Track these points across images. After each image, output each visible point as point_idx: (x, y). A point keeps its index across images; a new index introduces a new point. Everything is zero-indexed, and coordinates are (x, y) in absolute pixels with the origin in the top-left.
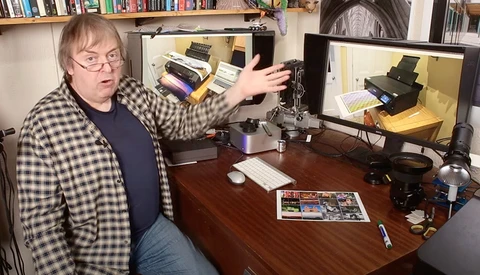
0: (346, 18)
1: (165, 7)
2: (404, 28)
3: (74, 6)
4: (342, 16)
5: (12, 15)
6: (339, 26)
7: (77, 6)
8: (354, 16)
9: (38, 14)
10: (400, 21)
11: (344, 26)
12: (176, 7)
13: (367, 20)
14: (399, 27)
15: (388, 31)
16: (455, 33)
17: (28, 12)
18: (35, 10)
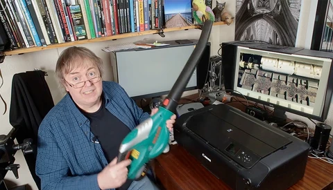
0: (254, 27)
1: (131, 29)
2: (293, 37)
3: (69, 36)
4: (251, 25)
5: (28, 46)
6: (249, 32)
7: (71, 35)
8: (259, 26)
9: (45, 43)
10: (291, 32)
11: (252, 33)
12: (138, 29)
13: (268, 29)
14: (290, 36)
15: (282, 38)
16: (329, 43)
17: (39, 43)
18: (42, 41)
